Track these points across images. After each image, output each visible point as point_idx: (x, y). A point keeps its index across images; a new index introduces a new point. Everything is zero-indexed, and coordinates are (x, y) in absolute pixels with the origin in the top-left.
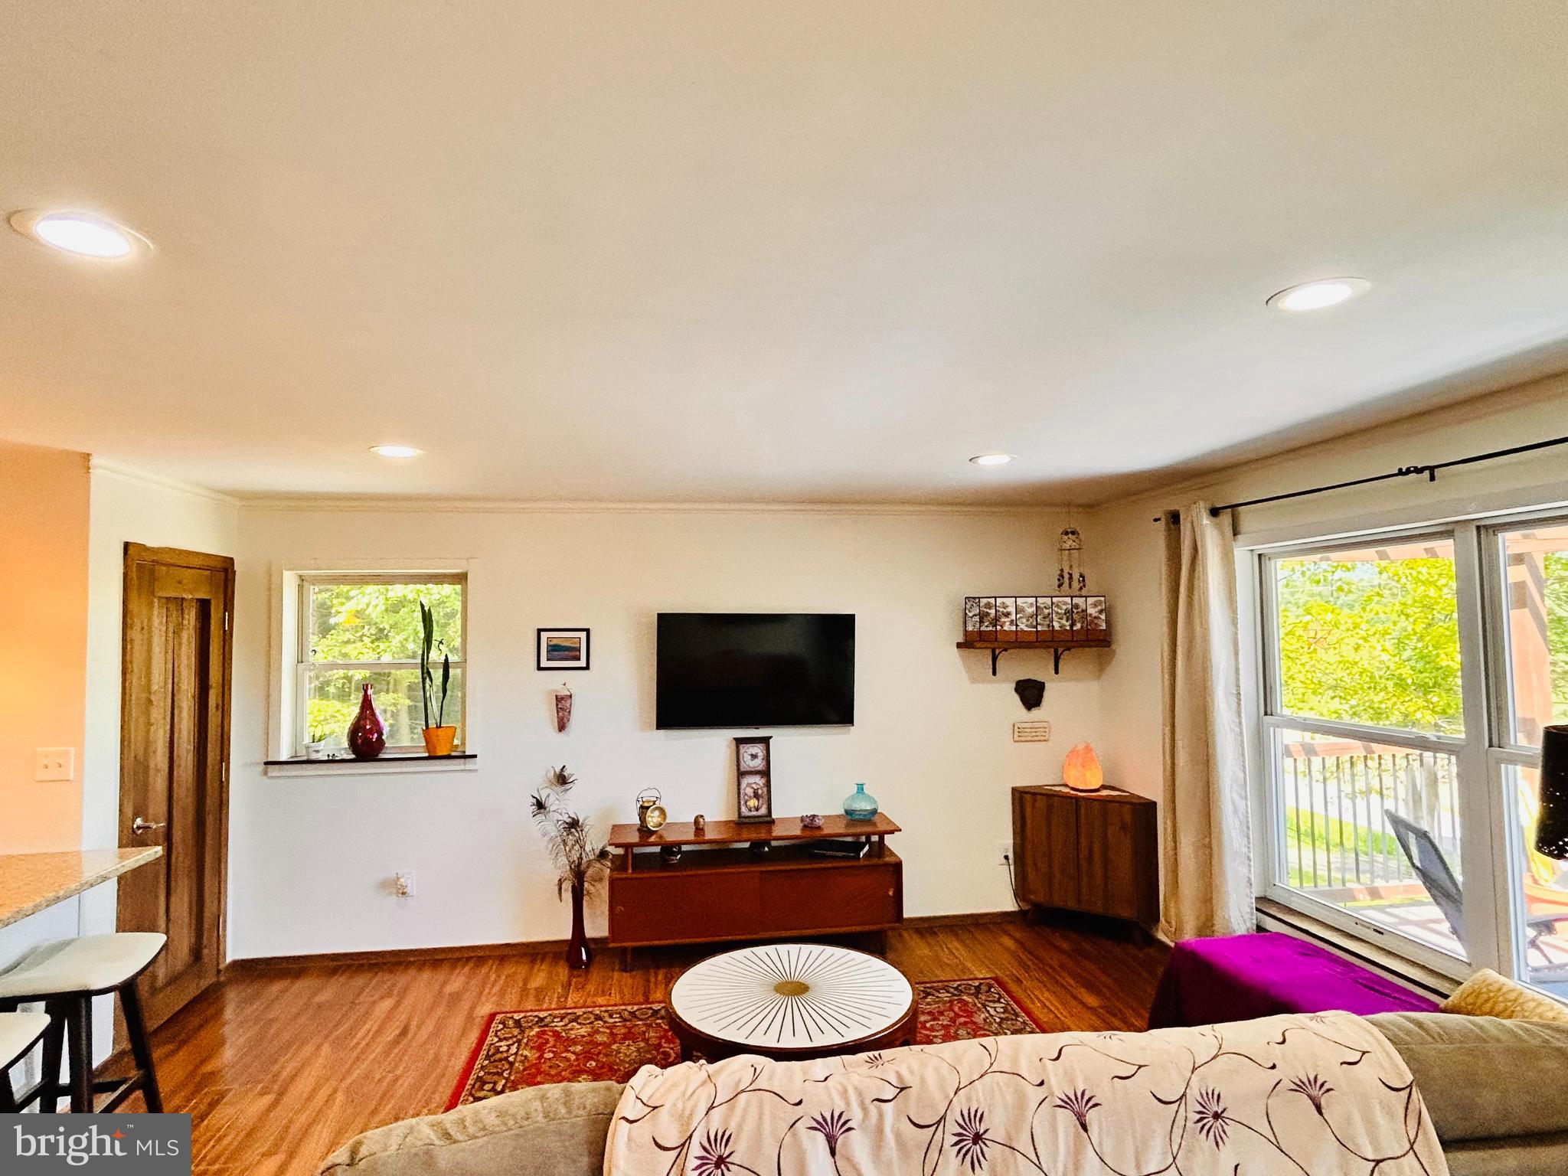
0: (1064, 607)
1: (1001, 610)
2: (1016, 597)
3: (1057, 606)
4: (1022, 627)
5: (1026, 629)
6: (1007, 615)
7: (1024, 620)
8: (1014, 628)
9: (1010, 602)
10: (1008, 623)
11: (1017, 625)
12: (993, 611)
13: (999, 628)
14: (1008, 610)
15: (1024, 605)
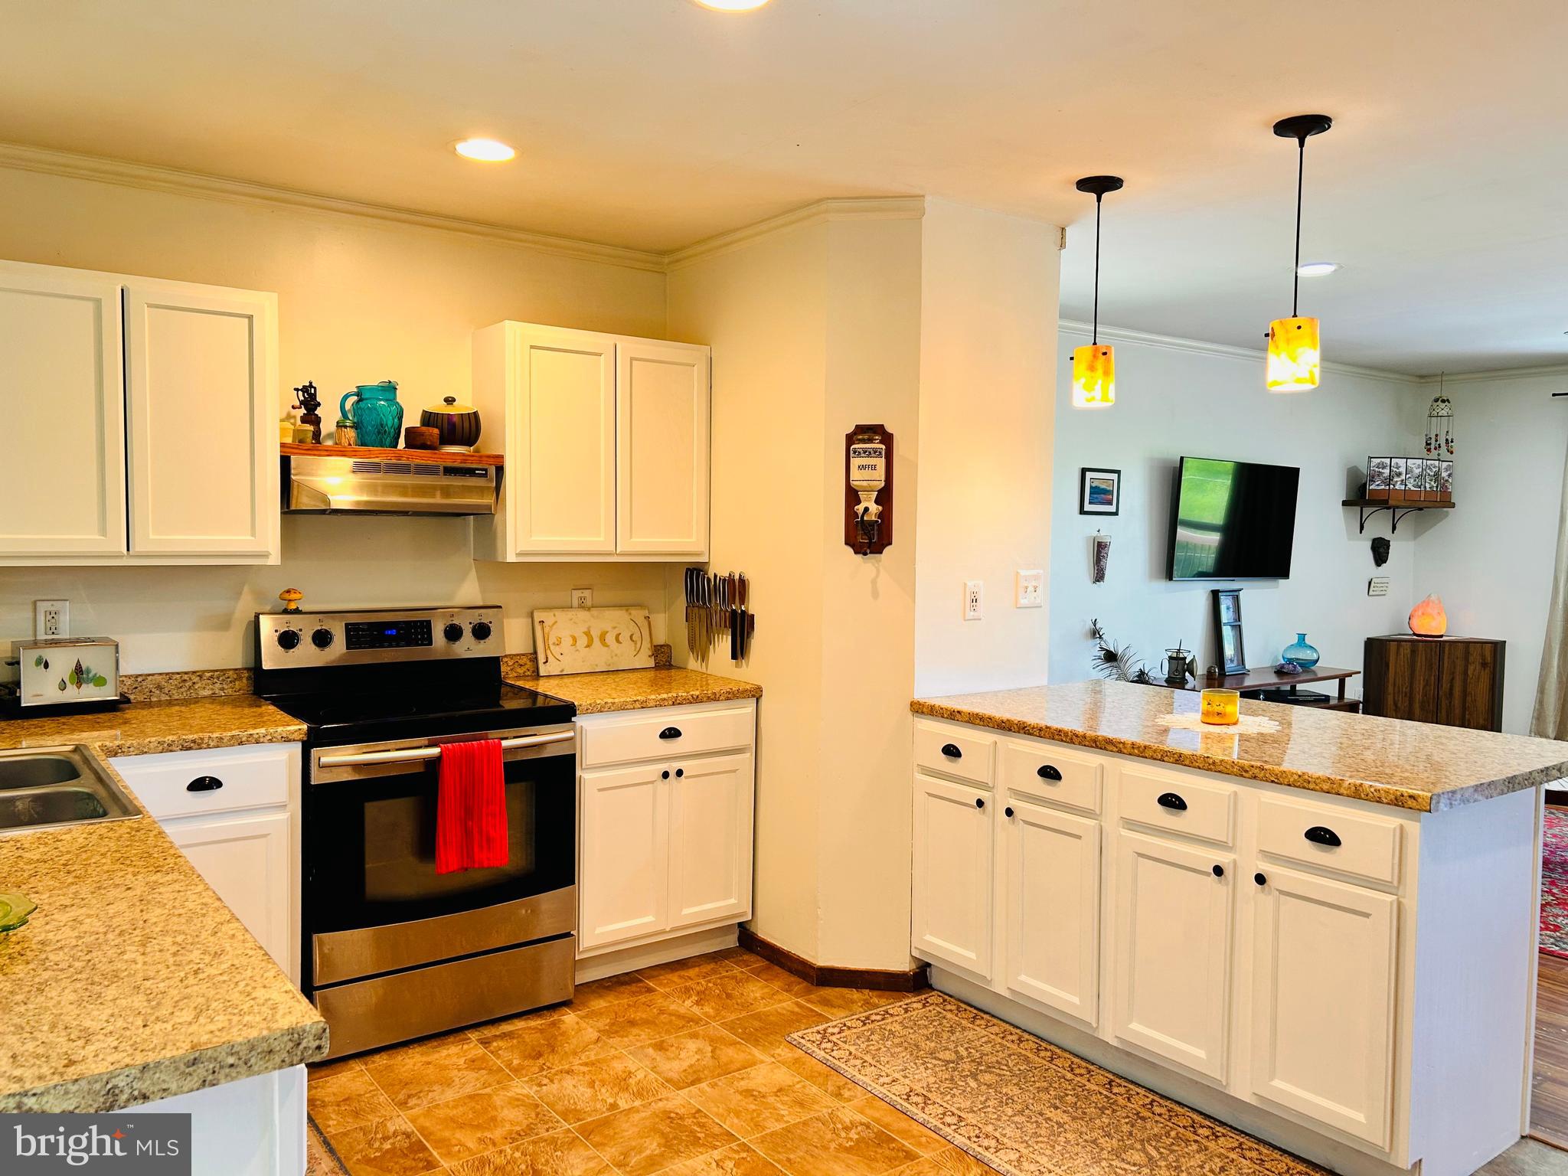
0: (1434, 470)
1: (1395, 470)
2: (1407, 459)
3: (1430, 468)
4: (1410, 486)
5: (1413, 488)
6: (1399, 474)
7: (1412, 481)
8: (1403, 487)
9: (1402, 462)
10: (1399, 483)
11: (1406, 485)
12: (1387, 471)
13: (1392, 486)
14: (1400, 470)
15: (1413, 466)
